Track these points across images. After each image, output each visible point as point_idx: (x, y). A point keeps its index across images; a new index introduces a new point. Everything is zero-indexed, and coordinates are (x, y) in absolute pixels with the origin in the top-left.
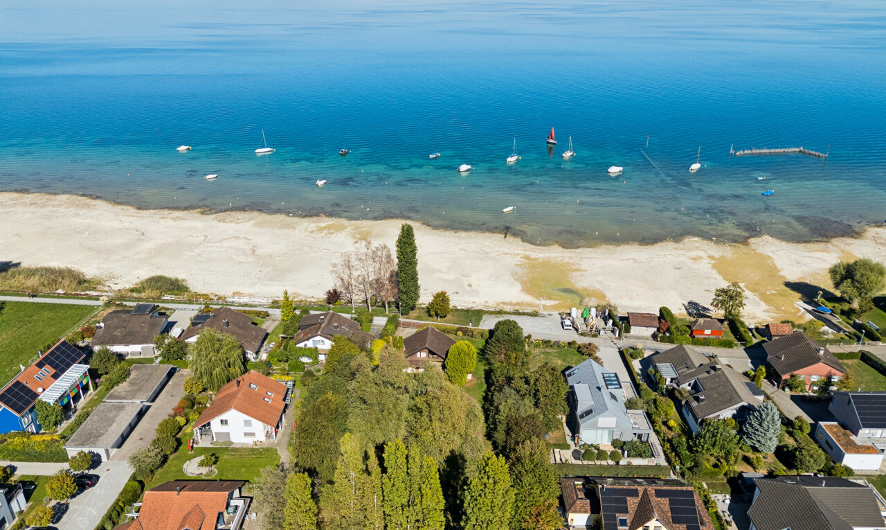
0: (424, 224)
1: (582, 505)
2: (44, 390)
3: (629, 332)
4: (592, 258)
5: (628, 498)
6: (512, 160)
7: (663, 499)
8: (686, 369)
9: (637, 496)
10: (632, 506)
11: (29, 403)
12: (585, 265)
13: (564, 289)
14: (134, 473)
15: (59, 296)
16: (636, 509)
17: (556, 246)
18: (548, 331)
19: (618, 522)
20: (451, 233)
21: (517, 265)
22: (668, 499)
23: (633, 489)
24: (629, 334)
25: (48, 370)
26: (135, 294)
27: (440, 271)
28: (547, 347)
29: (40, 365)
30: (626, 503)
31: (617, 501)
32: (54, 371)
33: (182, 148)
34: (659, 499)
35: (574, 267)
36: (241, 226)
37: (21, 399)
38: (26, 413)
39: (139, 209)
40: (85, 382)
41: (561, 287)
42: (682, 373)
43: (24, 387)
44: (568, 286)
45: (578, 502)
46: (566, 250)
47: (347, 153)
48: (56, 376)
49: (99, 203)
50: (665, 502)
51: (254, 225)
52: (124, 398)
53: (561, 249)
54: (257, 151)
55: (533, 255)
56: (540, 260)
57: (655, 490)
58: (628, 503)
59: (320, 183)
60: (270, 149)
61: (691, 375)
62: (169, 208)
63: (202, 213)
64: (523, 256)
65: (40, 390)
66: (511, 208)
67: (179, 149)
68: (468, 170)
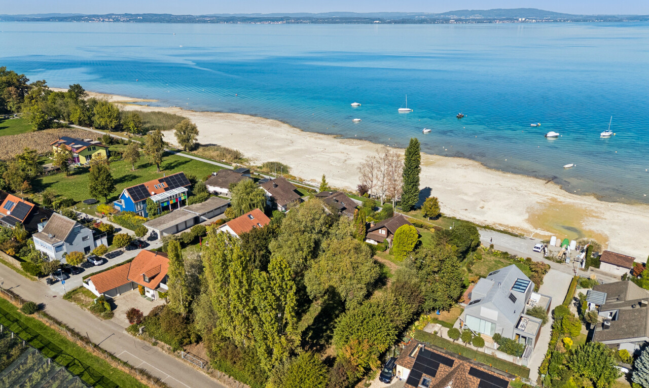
0: (482, 164)
1: (410, 361)
2: (155, 194)
3: (599, 267)
4: (621, 212)
5: (441, 365)
6: (605, 135)
7: (475, 378)
8: (615, 300)
9: (451, 366)
10: (442, 373)
11: (144, 198)
12: (608, 215)
13: (567, 227)
14: (161, 247)
15: (223, 163)
16: (444, 376)
17: (592, 197)
18: (517, 249)
19: (422, 380)
20: (500, 173)
21: (539, 203)
22: (479, 380)
23: (450, 359)
24: (597, 269)
25: (165, 185)
26: (258, 170)
27: (466, 194)
28: (504, 258)
29: (161, 181)
30: (437, 368)
31: (430, 363)
32: (167, 186)
33: (355, 104)
34: (471, 377)
35: (594, 214)
36: (351, 147)
37: (140, 194)
38: (139, 202)
39: (302, 131)
40: (183, 198)
41: (567, 225)
42: (610, 302)
43: (145, 189)
44: (575, 226)
45: (408, 358)
46: (599, 202)
47: (463, 116)
48: (166, 189)
49: (286, 125)
50: (475, 381)
51: (359, 148)
52: (192, 210)
53: (595, 200)
54: (400, 109)
55: (561, 199)
56: (564, 204)
57: (471, 368)
58: (439, 368)
59: (426, 131)
60: (409, 109)
61: (616, 306)
62: (318, 133)
63: (335, 138)
64: (550, 198)
65: (153, 193)
66: (572, 165)
67: (352, 104)
68: (556, 137)
